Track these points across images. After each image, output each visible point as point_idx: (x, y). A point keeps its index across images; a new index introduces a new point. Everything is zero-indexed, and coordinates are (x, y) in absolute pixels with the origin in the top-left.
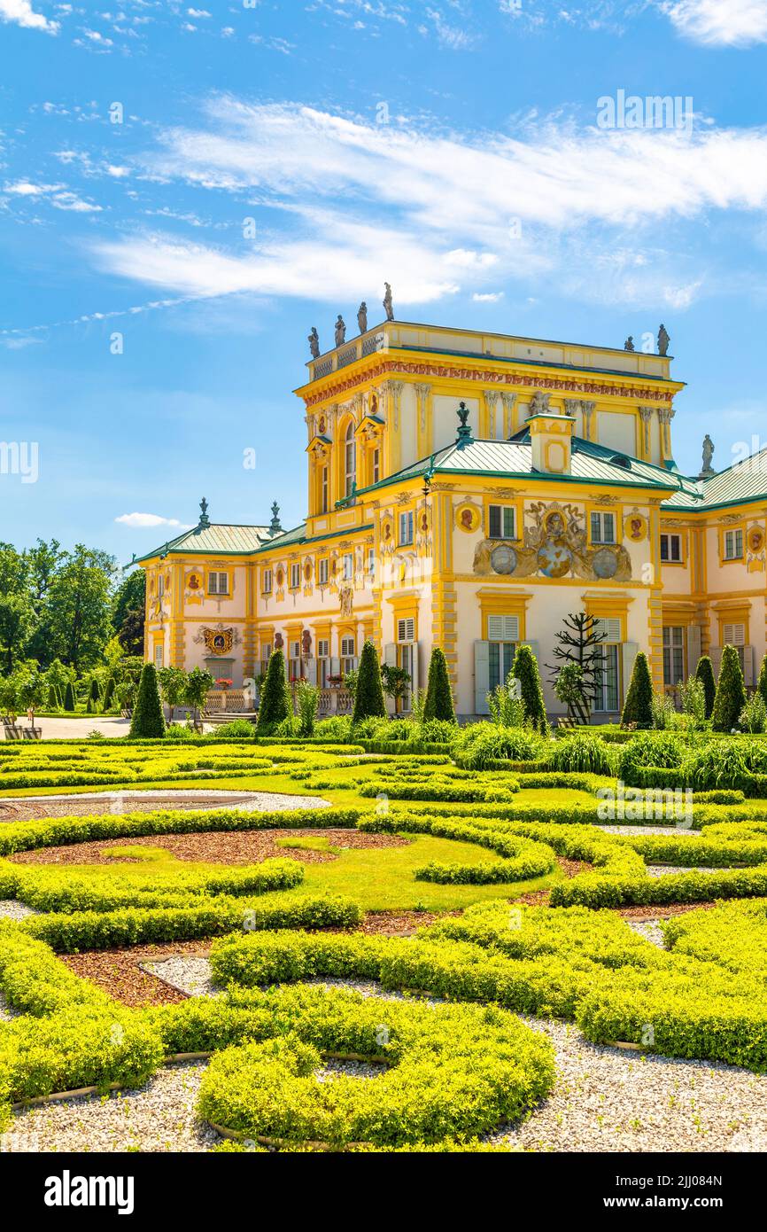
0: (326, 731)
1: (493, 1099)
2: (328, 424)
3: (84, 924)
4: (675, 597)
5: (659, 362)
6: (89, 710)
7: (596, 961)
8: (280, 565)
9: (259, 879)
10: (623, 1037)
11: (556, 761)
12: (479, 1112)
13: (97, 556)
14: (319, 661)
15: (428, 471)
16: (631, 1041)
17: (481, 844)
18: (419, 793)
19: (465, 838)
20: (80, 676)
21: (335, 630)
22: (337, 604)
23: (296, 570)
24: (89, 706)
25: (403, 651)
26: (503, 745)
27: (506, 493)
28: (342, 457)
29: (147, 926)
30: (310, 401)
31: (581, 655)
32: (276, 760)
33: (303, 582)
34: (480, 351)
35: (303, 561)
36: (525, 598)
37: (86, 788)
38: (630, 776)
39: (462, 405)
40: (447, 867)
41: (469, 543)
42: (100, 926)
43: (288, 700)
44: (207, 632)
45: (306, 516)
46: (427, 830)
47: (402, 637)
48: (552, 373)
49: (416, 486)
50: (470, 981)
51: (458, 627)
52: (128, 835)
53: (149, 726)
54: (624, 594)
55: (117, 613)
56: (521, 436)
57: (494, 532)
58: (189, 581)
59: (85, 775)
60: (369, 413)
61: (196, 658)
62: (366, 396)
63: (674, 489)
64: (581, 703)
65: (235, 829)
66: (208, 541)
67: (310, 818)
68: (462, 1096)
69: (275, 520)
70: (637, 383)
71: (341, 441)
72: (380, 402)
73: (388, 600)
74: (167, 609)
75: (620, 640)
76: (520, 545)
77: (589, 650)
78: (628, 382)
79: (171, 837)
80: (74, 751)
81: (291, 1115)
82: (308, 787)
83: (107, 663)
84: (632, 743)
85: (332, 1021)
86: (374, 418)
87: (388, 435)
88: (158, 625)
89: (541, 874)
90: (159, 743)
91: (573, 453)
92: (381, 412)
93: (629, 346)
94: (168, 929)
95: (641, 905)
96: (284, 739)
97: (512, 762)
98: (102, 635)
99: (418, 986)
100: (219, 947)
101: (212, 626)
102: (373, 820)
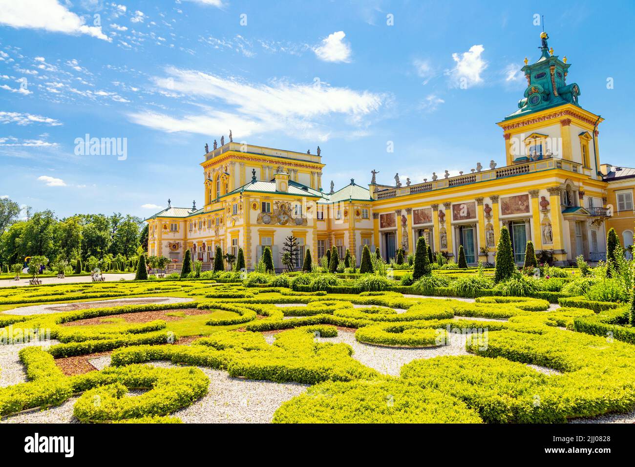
0: (204, 276)
1: (178, 400)
2: (211, 175)
3: (71, 347)
4: (322, 231)
5: (318, 157)
6: (129, 271)
7: (244, 349)
8: (195, 221)
9: (147, 328)
10: (240, 374)
11: (273, 284)
12: (172, 404)
13: (135, 219)
14: (208, 253)
15: (242, 191)
16: (242, 375)
17: (236, 312)
18: (224, 296)
19: (231, 310)
20: (128, 259)
21: (213, 242)
22: (214, 234)
23: (200, 223)
24: (129, 269)
25: (234, 249)
26: (258, 279)
27: (267, 198)
28: (216, 186)
29: (96, 347)
30: (205, 167)
31: (291, 249)
32: (183, 286)
33: (203, 227)
34: (261, 153)
35: (203, 220)
36: (273, 232)
37: (110, 298)
38: (295, 288)
39: (254, 170)
40: (216, 320)
41: (256, 214)
42: (77, 347)
43: (191, 266)
44: (170, 244)
45: (204, 205)
46: (219, 308)
47: (234, 244)
48: (284, 160)
49: (238, 196)
50: (199, 359)
51: (251, 241)
52: (114, 314)
53: (142, 276)
54: (305, 230)
55: (142, 237)
56: (273, 180)
57: (264, 210)
58: (164, 227)
59: (110, 294)
60: (224, 172)
61: (166, 253)
62: (224, 166)
63: (320, 197)
64: (291, 265)
65: (154, 310)
66: (170, 213)
67: (181, 305)
68: (166, 400)
69: (194, 206)
70: (311, 164)
71: (216, 181)
72: (228, 168)
73: (229, 233)
74: (156, 236)
75: (304, 244)
76: (272, 215)
77: (294, 248)
78: (308, 163)
79: (130, 314)
80: (113, 285)
81: (101, 412)
82: (189, 295)
83: (137, 255)
84: (296, 277)
85: (138, 376)
86: (226, 173)
87: (231, 179)
88: (153, 242)
89: (249, 321)
90: (145, 282)
91: (289, 185)
92: (228, 172)
93: (309, 152)
94: (104, 347)
95: (276, 330)
96: (189, 279)
97: (260, 285)
98: (136, 245)
99: (183, 361)
100: (115, 352)
101: (172, 242)
102: (202, 305)
